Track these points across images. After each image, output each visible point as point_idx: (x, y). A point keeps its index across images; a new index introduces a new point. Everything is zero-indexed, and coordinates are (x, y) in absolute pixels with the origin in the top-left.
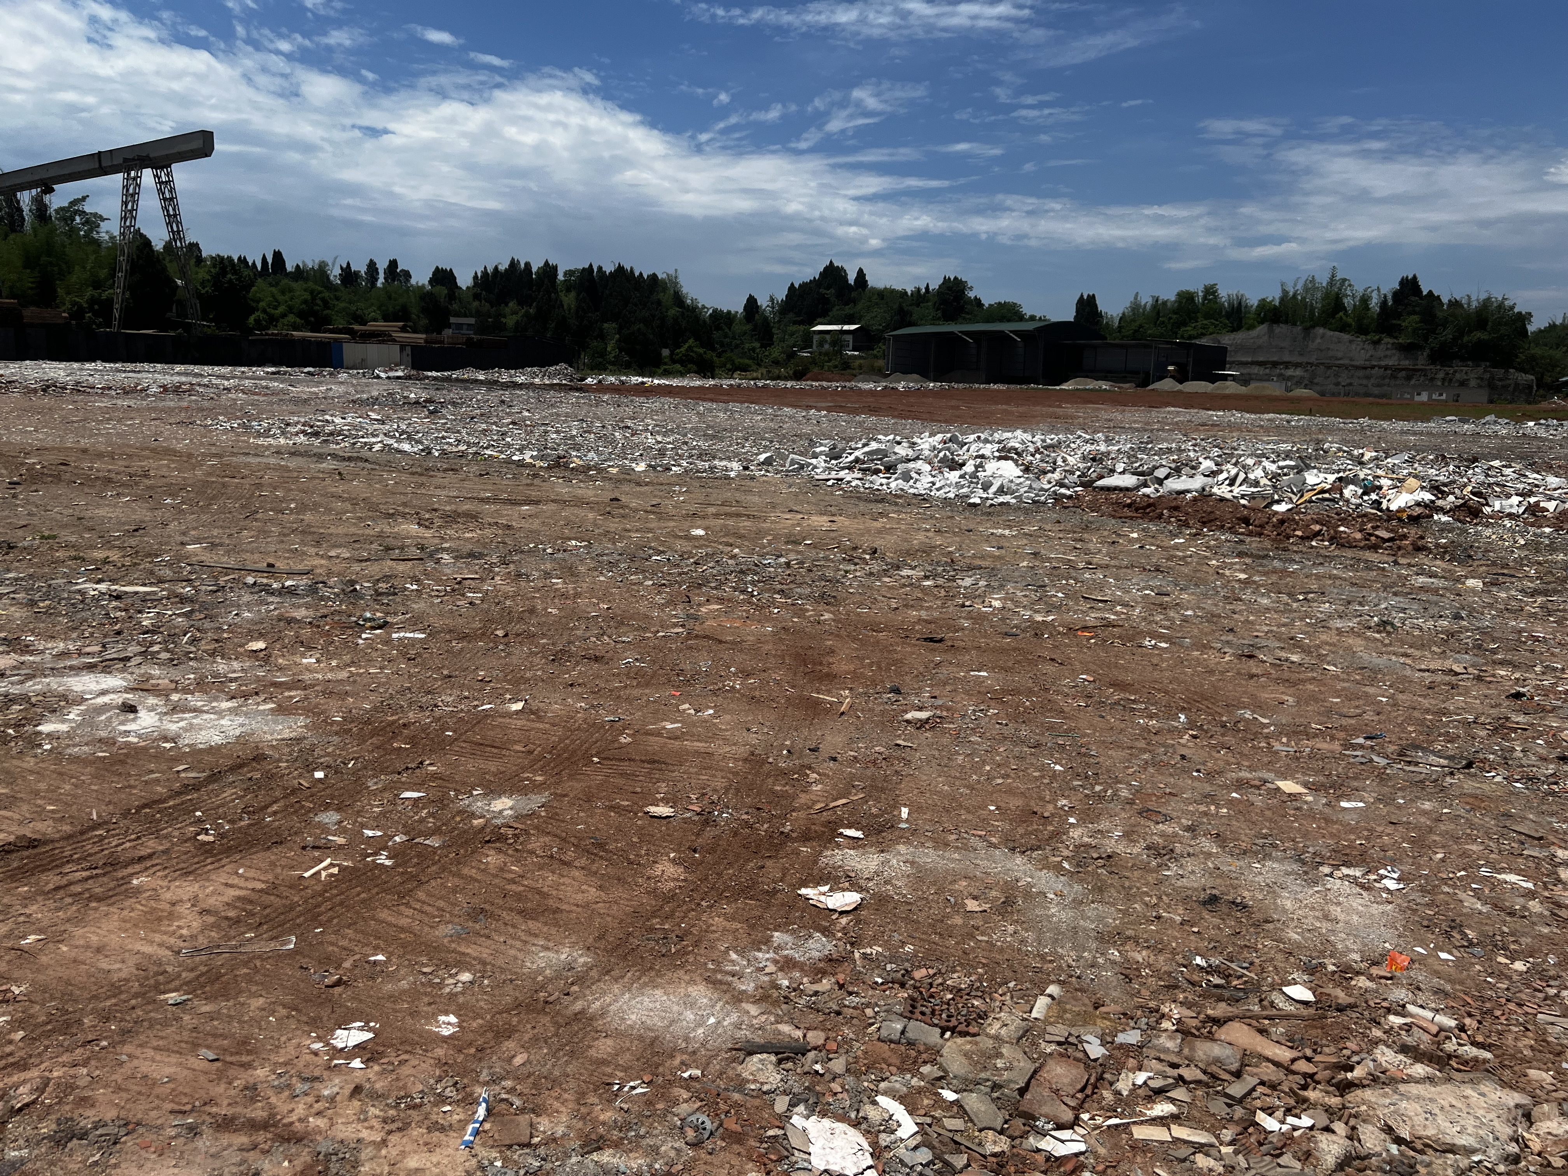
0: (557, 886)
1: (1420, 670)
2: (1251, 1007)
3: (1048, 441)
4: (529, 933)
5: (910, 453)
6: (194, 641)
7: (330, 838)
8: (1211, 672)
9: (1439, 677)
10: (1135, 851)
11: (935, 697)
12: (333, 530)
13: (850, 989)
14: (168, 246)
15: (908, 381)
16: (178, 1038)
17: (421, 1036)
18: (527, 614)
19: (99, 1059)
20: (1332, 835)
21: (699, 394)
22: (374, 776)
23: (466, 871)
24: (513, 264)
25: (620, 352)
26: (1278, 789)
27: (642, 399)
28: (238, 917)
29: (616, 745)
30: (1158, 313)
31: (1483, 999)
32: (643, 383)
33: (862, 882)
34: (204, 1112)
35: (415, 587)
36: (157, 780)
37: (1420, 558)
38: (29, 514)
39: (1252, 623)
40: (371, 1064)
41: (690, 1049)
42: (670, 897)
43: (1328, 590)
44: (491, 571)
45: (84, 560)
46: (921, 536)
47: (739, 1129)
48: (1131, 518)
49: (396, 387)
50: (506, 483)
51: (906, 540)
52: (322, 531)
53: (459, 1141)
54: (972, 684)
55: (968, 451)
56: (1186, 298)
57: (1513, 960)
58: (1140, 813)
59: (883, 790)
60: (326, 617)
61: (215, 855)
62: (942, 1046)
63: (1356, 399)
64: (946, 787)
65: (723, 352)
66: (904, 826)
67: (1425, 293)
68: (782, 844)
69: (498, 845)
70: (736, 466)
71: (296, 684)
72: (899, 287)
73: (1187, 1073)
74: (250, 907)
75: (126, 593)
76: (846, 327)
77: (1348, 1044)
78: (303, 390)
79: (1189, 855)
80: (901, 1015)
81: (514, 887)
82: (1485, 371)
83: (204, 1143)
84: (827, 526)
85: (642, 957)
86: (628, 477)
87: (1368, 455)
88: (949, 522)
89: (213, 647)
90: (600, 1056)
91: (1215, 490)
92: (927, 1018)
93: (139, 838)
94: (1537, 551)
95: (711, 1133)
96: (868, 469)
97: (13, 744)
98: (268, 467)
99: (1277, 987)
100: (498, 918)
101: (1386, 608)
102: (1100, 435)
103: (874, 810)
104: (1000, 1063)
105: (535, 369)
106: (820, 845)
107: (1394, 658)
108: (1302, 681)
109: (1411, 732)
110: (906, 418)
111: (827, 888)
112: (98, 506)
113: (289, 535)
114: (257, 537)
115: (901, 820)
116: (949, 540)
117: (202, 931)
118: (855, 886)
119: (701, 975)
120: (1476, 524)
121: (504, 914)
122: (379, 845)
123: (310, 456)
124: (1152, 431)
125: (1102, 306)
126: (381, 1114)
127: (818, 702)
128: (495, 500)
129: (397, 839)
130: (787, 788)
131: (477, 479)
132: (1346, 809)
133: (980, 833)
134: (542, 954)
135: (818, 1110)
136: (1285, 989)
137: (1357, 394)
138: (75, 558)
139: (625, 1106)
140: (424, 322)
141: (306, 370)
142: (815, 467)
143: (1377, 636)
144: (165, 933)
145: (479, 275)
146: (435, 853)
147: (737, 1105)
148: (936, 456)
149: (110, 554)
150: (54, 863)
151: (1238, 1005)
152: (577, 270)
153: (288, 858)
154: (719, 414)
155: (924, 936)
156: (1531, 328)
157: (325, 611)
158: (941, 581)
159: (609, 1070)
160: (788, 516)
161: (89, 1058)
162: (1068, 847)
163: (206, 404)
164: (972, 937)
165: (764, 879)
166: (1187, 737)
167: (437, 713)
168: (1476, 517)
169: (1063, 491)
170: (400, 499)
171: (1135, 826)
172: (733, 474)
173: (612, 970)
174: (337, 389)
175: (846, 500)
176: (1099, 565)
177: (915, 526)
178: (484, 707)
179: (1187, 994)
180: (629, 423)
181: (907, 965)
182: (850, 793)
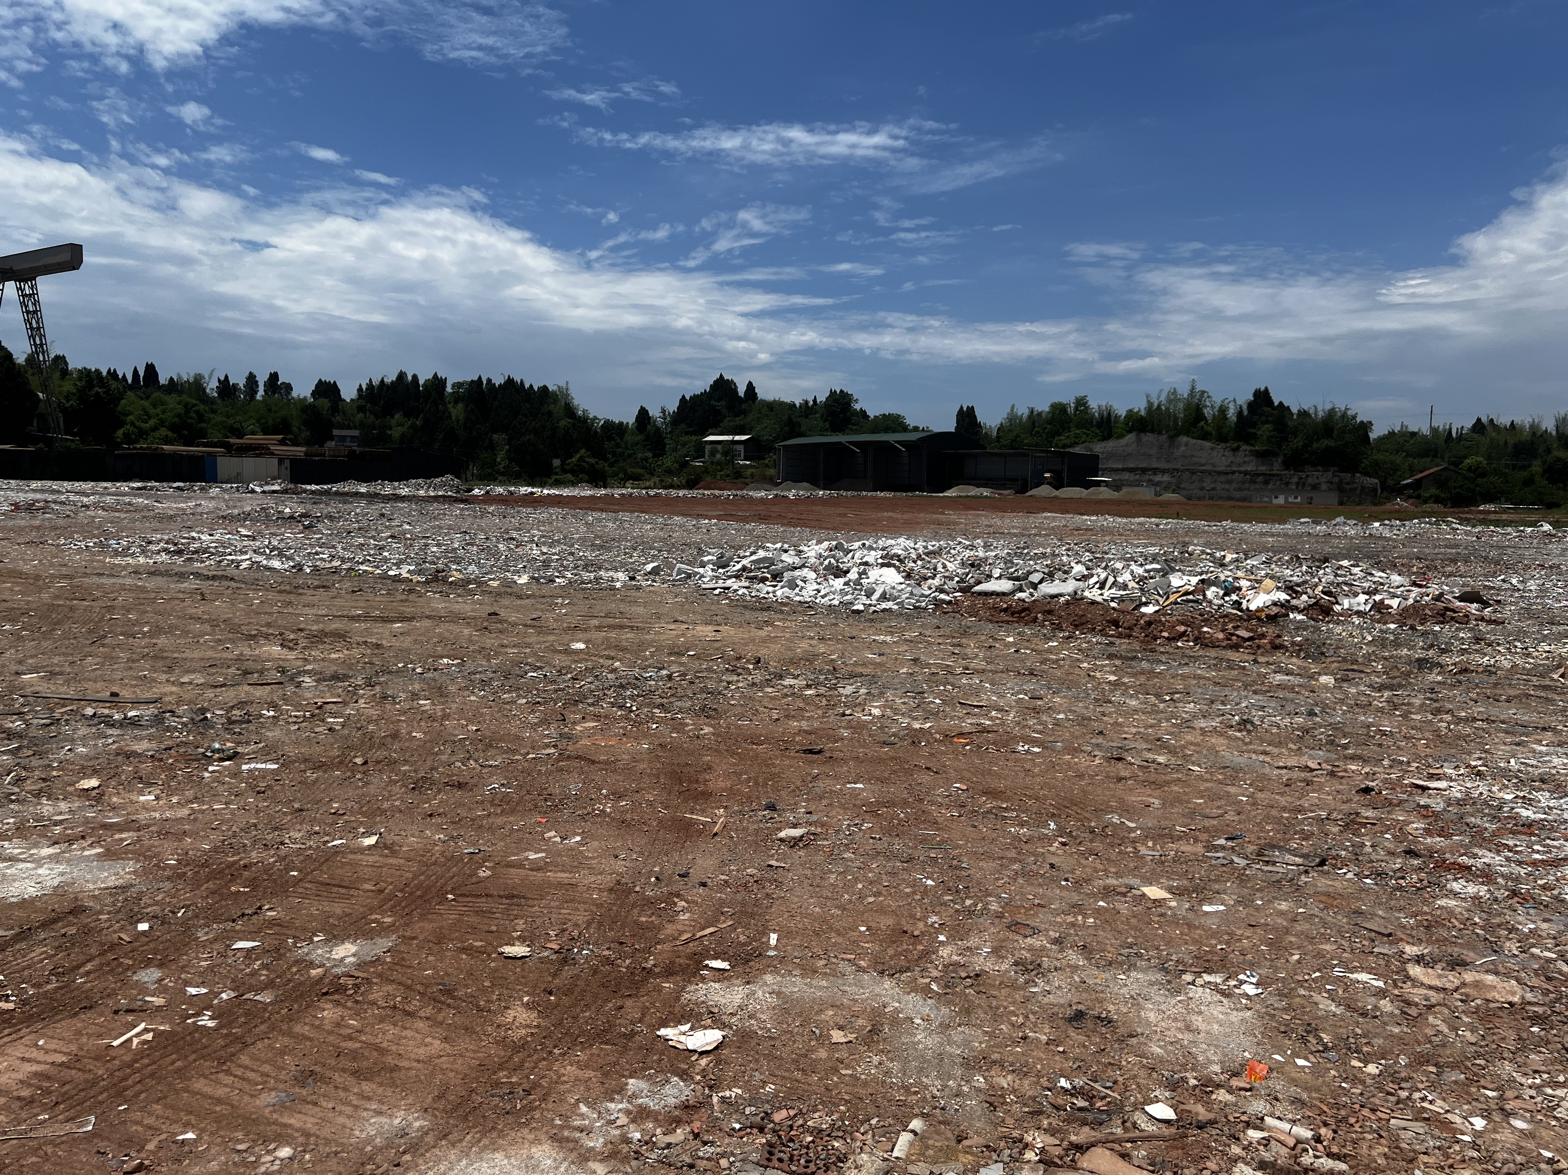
0: (397, 1040)
1: (1278, 768)
2: (1114, 1130)
3: (930, 548)
4: (362, 1096)
5: (797, 560)
6: (18, 781)
7: (147, 999)
8: (1081, 776)
9: (1296, 774)
10: (1004, 967)
11: (810, 813)
12: (188, 654)
13: (705, 1138)
14: (31, 359)
15: (798, 489)
18: (389, 739)
20: (1195, 942)
21: (590, 504)
22: (205, 925)
23: (298, 1029)
24: (402, 376)
25: (510, 463)
26: (1144, 895)
27: (529, 510)
28: (32, 1096)
29: (474, 880)
30: (1034, 423)
31: (1337, 1106)
32: (532, 493)
33: (726, 1019)
35: (272, 713)
37: (1278, 656)
39: (1120, 725)
42: (521, 1046)
43: (1192, 690)
44: (355, 694)
46: (804, 645)
48: (1008, 622)
49: (270, 502)
50: (380, 601)
51: (789, 649)
52: (176, 655)
54: (848, 797)
55: (853, 558)
56: (1059, 409)
57: (1366, 1063)
58: (1008, 927)
59: (752, 915)
60: (170, 749)
61: (15, 1025)
63: (1220, 502)
64: (817, 909)
65: (615, 461)
66: (771, 953)
67: (1276, 404)
68: (645, 980)
69: (336, 997)
70: (622, 576)
71: (129, 825)
72: (787, 399)
74: (48, 1085)
76: (737, 438)
77: (1208, 1164)
78: (169, 506)
79: (1056, 969)
80: (758, 1164)
81: (350, 1044)
82: (1334, 476)
84: (711, 635)
85: (484, 1117)
86: (509, 590)
87: (1229, 557)
88: (833, 629)
89: (38, 787)
91: (1086, 593)
92: (785, 1166)
94: (1384, 646)
96: (755, 578)
98: (123, 588)
99: (1139, 1107)
100: (329, 1081)
101: (1247, 707)
102: (979, 541)
103: (742, 938)
105: (420, 481)
106: (684, 980)
107: (1254, 756)
108: (1168, 783)
109: (1269, 831)
110: (796, 526)
111: (687, 1027)
113: (138, 660)
114: (103, 664)
115: (769, 948)
116: (832, 648)
118: (717, 1022)
119: (547, 1133)
120: (1328, 622)
121: (336, 1076)
122: (202, 1004)
123: (171, 576)
124: (1029, 536)
125: (981, 417)
127: (691, 823)
128: (366, 618)
129: (224, 996)
130: (653, 918)
131: (349, 596)
132: (1207, 913)
133: (849, 957)
134: (373, 1120)
136: (1147, 1108)
137: (1220, 498)
140: (306, 434)
141: (176, 485)
142: (702, 576)
143: (1238, 734)
145: (364, 387)
146: (265, 1010)
148: (821, 564)
151: (1101, 1128)
152: (466, 382)
153: (96, 1024)
154: (608, 524)
155: (786, 1074)
156: (1373, 436)
157: (170, 743)
158: (822, 690)
160: (673, 627)
162: (936, 967)
163: (61, 522)
164: (836, 1071)
165: (621, 1021)
166: (1056, 844)
167: (283, 850)
168: (1328, 614)
169: (943, 596)
170: (265, 618)
171: (1003, 941)
172: (618, 585)
173: (450, 1133)
174: (207, 505)
175: (732, 609)
176: (976, 670)
177: (800, 634)
178: (335, 843)
179: (1051, 1120)
180: (514, 535)
181: (767, 1107)
182: (718, 921)
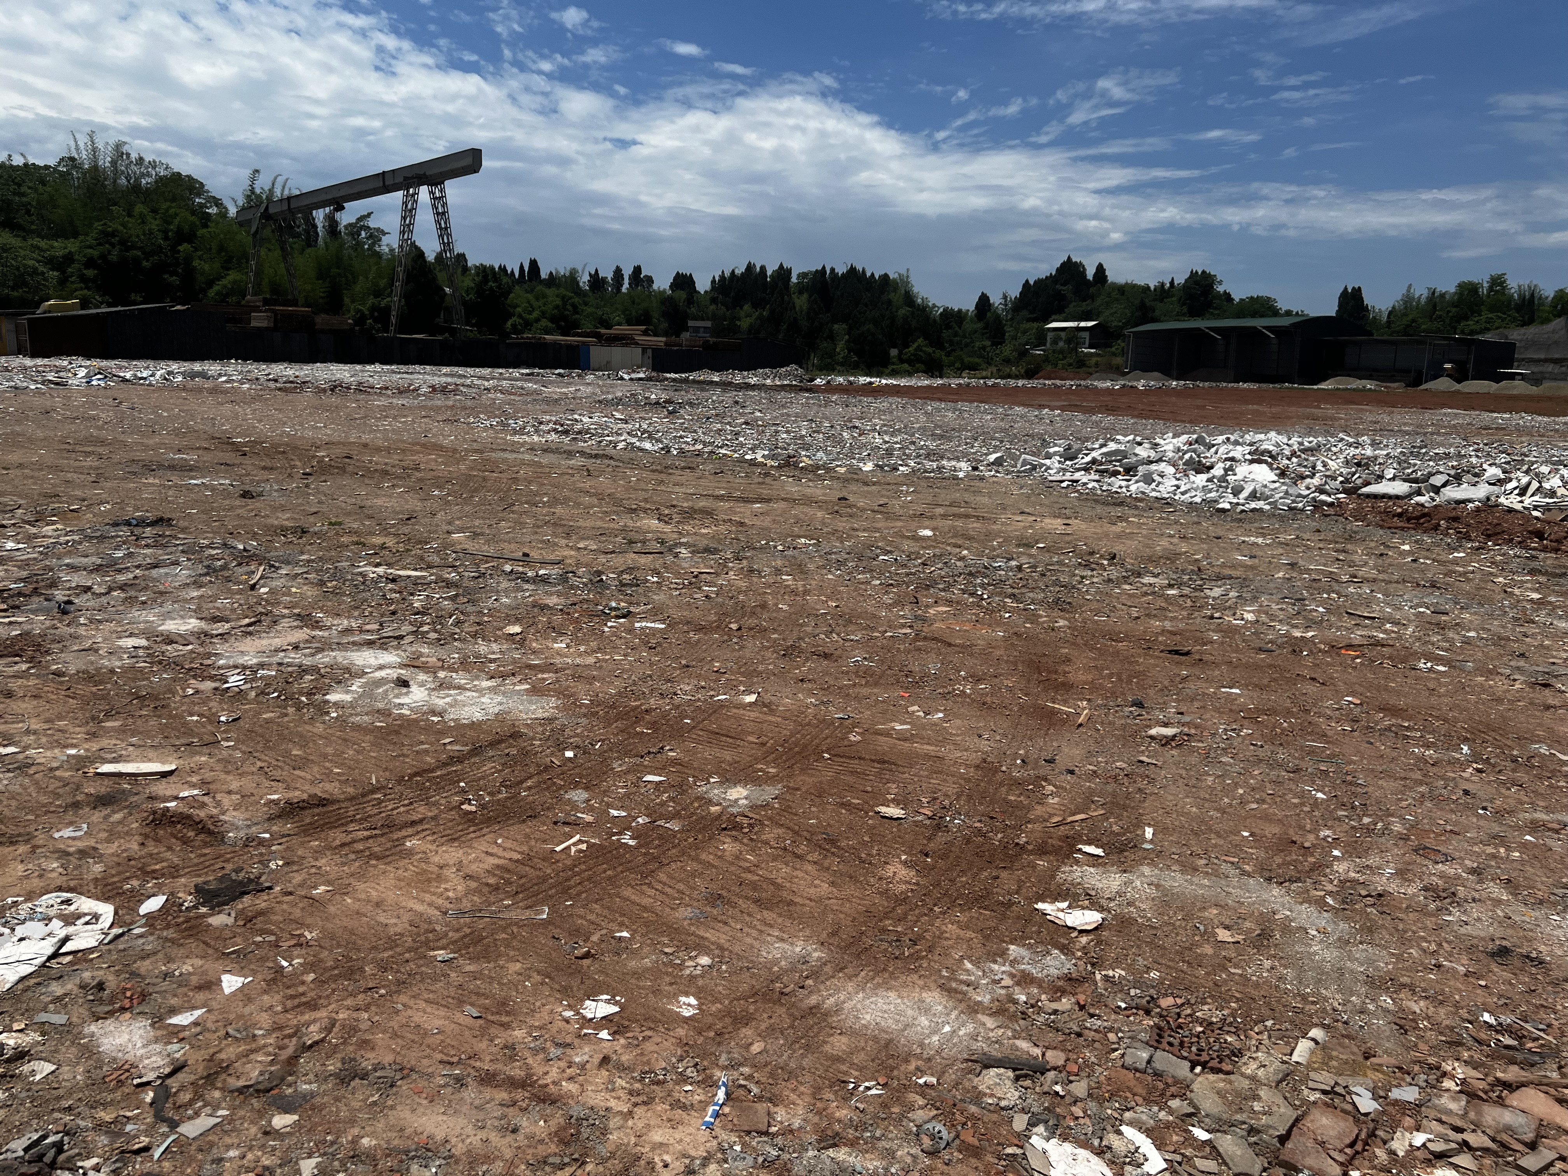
0: (790, 879)
2: (1548, 1074)
3: (1306, 444)
4: (764, 922)
5: (1152, 454)
6: (458, 623)
7: (579, 815)
8: (1499, 700)
10: (1410, 891)
11: (1182, 713)
12: (581, 523)
13: (1092, 1011)
14: (439, 257)
15: (1148, 379)
16: (446, 993)
17: (663, 1015)
18: (758, 609)
19: (378, 1006)
21: (928, 394)
22: (619, 758)
23: (703, 856)
24: (750, 267)
25: (849, 352)
27: (870, 399)
28: (497, 884)
29: (846, 743)
30: (1435, 306)
32: (871, 383)
33: (1104, 902)
34: (470, 1065)
35: (655, 579)
36: (426, 751)
38: (319, 503)
39: (1547, 648)
40: (617, 1037)
41: (925, 1056)
42: (902, 900)
44: (725, 566)
45: (364, 545)
46: (1164, 543)
47: (977, 1143)
48: (1402, 529)
49: (637, 388)
50: (739, 482)
51: (1147, 546)
52: (571, 524)
53: (700, 1121)
54: (1223, 701)
55: (1216, 453)
56: (1468, 291)
58: (1415, 851)
59: (1125, 808)
60: (575, 605)
61: (477, 825)
62: (1193, 1082)
64: (1194, 809)
65: (954, 350)
66: (1147, 846)
68: (1018, 856)
69: (734, 833)
70: (964, 465)
71: (549, 667)
72: (1141, 282)
73: (1473, 1139)
74: (508, 876)
75: (400, 576)
76: (1082, 324)
78: (554, 390)
79: (1474, 900)
80: (1147, 1043)
81: (749, 876)
83: (470, 1094)
84: (1061, 529)
85: (875, 958)
86: (855, 477)
88: (1195, 528)
89: (474, 629)
90: (835, 1053)
91: (1502, 500)
92: (1175, 1050)
93: (411, 803)
95: (948, 1144)
96: (1106, 471)
97: (305, 710)
98: (523, 463)
100: (735, 906)
102: (1365, 438)
103: (1115, 828)
104: (1257, 1106)
105: (767, 370)
106: (1058, 860)
110: (1147, 418)
111: (1065, 905)
112: (377, 496)
113: (542, 527)
114: (514, 528)
115: (1145, 841)
116: (1196, 547)
117: (466, 895)
118: (1095, 905)
119: (935, 981)
121: (741, 902)
122: (624, 825)
123: (560, 453)
124: (1425, 434)
125: (1369, 300)
126: (628, 1086)
127: (1053, 712)
128: (729, 498)
129: (640, 820)
130: (1022, 798)
131: (711, 477)
133: (1232, 859)
134: (777, 945)
135: (1058, 1132)
138: (357, 544)
139: (861, 1106)
140: (664, 325)
141: (557, 371)
142: (1049, 468)
144: (434, 894)
145: (717, 279)
146: (675, 836)
147: (973, 1117)
148: (1181, 458)
149: (386, 540)
150: (339, 822)
151: (1533, 1069)
152: (810, 272)
153: (541, 831)
154: (948, 414)
155: (1170, 963)
157: (574, 599)
158: (1186, 590)
159: (844, 1068)
160: (1019, 518)
161: (369, 1004)
162: (1331, 881)
163: (469, 403)
164: (1225, 969)
165: (999, 890)
166: (1470, 770)
167: (677, 700)
169: (1323, 497)
170: (642, 495)
171: (1409, 864)
172: (961, 475)
173: (845, 967)
174: (585, 390)
175: (1081, 503)
176: (1366, 579)
177: (1158, 531)
178: (720, 698)
179: (1472, 1053)
180: (857, 423)
181: (1152, 992)
182: (1089, 809)
